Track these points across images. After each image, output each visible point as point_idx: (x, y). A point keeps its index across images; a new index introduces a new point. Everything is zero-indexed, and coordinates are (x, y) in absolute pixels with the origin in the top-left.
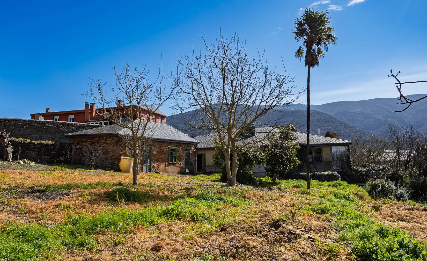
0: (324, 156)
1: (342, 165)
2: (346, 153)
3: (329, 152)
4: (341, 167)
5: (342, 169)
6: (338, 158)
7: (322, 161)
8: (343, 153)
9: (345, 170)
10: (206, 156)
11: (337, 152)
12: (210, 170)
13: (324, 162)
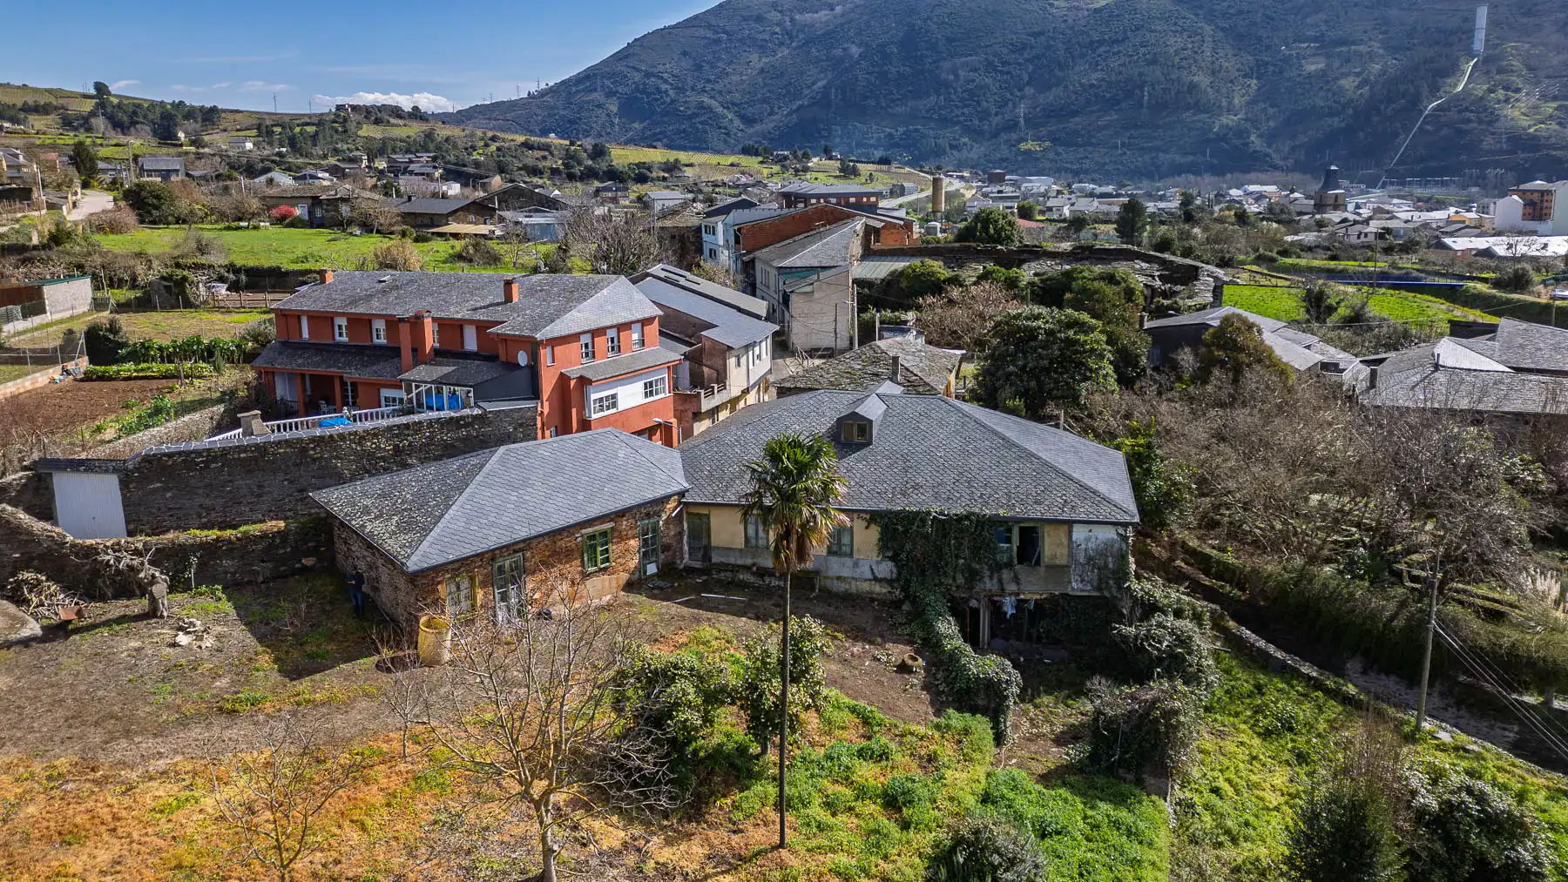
0: (1046, 548)
1: (1100, 579)
2: (1117, 546)
3: (1065, 541)
4: (1095, 584)
5: (1099, 589)
6: (1090, 559)
7: (1038, 563)
8: (1108, 545)
9: (1106, 594)
10: (712, 520)
11: (1088, 540)
12: (723, 560)
13: (1047, 566)
